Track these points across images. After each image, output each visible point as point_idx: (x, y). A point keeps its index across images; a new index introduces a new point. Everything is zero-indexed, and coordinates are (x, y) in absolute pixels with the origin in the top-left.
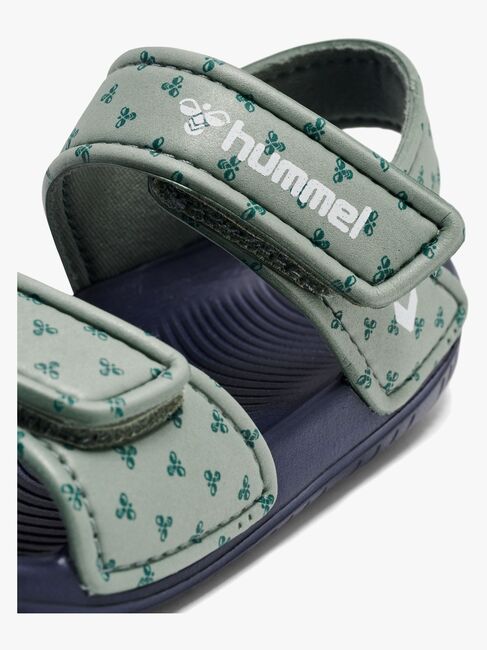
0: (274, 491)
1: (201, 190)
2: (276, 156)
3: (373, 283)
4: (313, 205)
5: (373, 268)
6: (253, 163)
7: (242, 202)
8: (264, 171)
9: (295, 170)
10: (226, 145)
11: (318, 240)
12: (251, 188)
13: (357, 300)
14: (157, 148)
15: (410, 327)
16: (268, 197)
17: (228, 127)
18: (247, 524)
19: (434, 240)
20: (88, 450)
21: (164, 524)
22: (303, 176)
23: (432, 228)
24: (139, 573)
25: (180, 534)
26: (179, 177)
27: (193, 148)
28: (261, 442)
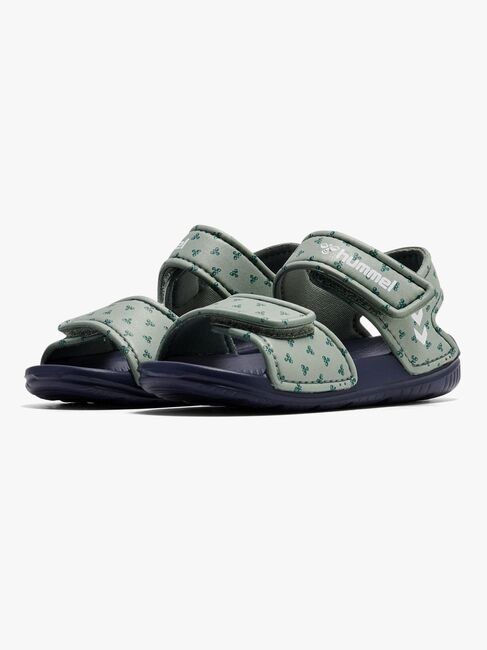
0: (356, 377)
1: (326, 271)
2: (357, 261)
3: (398, 308)
4: (372, 278)
5: (397, 302)
6: (348, 263)
7: (344, 276)
8: (353, 266)
9: (365, 266)
10: (338, 257)
11: (374, 291)
12: (347, 271)
13: (391, 315)
14: (311, 260)
15: (424, 343)
16: (354, 274)
17: (338, 251)
18: (343, 387)
19: (423, 294)
20: (275, 338)
21: (305, 370)
22: (369, 268)
23: (422, 290)
24: (295, 385)
25: (312, 375)
26: (319, 267)
27: (325, 259)
28: (348, 355)
